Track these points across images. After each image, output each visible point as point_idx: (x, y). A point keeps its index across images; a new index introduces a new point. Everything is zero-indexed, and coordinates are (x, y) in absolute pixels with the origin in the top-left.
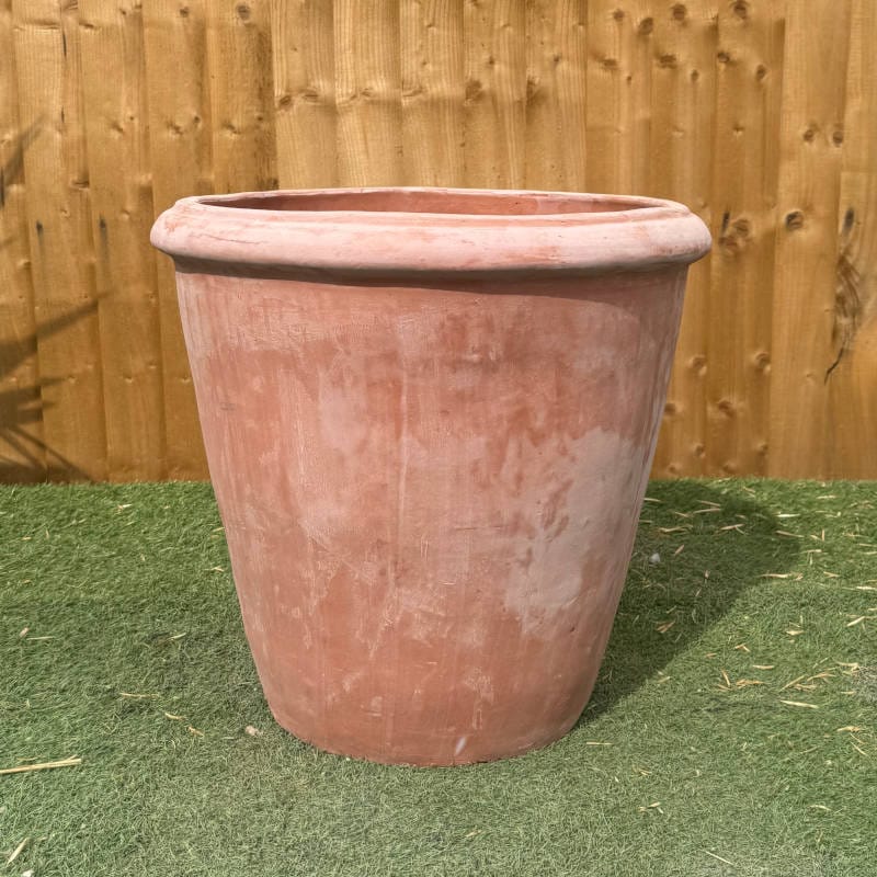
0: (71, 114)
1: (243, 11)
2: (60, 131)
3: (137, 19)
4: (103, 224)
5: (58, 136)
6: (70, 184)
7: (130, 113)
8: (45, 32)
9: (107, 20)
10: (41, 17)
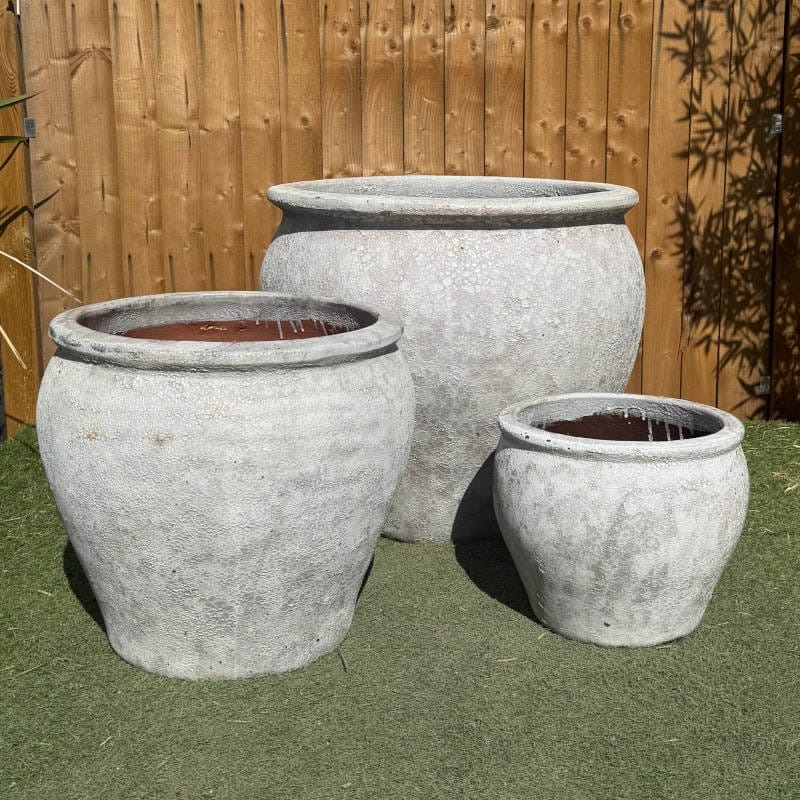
0: (193, 185)
1: (305, 120)
2: (186, 196)
3: (237, 125)
4: (211, 256)
5: (184, 198)
6: (191, 230)
7: (231, 184)
8: (176, 132)
9: (218, 127)
10: (176, 123)
